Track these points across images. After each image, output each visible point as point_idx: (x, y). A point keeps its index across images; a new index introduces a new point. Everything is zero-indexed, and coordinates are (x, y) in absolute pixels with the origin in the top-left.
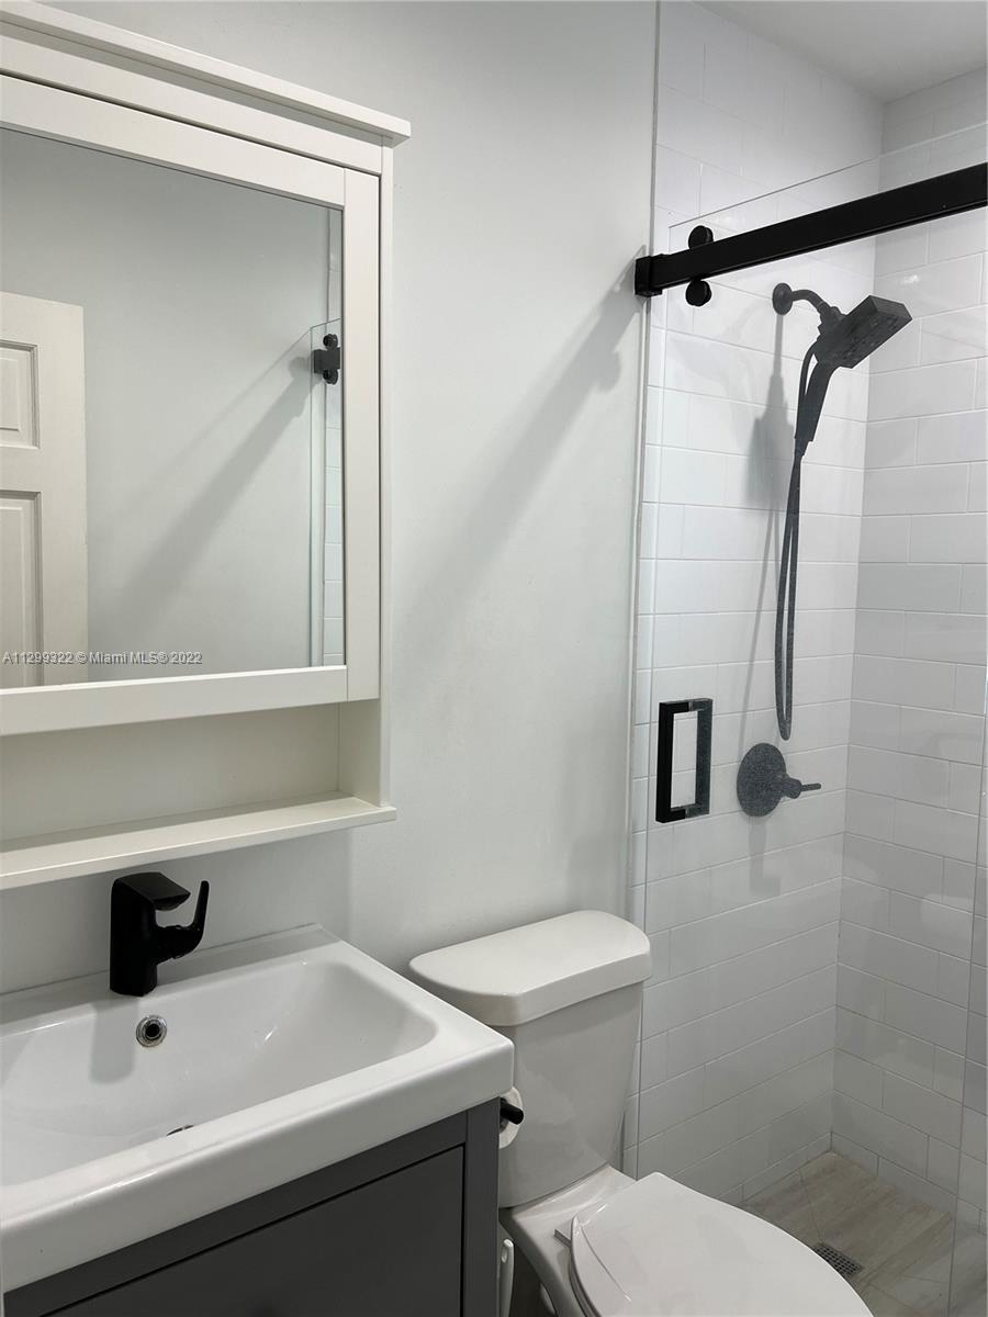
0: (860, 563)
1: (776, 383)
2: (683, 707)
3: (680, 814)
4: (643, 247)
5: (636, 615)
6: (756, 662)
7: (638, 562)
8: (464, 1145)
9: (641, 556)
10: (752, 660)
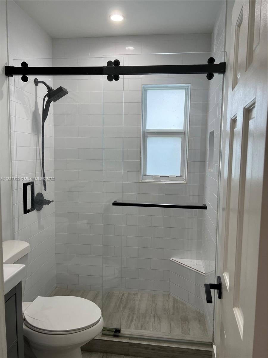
0: (54, 148)
1: (36, 103)
2: (28, 184)
3: (29, 211)
4: (6, 63)
5: (11, 161)
6: (37, 172)
7: (11, 147)
8: (15, 294)
9: (12, 145)
10: (36, 172)
